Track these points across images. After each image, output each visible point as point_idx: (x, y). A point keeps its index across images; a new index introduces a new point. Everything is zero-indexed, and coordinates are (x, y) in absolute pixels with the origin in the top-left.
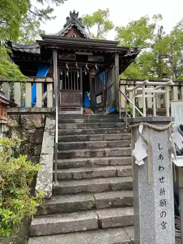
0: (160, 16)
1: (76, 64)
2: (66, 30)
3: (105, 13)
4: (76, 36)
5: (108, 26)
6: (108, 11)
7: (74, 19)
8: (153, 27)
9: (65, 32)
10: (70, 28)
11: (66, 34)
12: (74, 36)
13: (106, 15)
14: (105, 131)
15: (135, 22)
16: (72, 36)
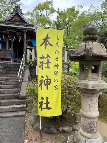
0: (82, 6)
1: (9, 36)
2: (13, 16)
3: (51, 3)
4: (18, 19)
5: (53, 11)
6: (52, 2)
7: (17, 10)
8: (78, 12)
9: (12, 17)
10: (15, 15)
11: (12, 18)
12: (17, 19)
13: (51, 4)
14: (10, 72)
15: (69, 9)
16: (16, 19)
